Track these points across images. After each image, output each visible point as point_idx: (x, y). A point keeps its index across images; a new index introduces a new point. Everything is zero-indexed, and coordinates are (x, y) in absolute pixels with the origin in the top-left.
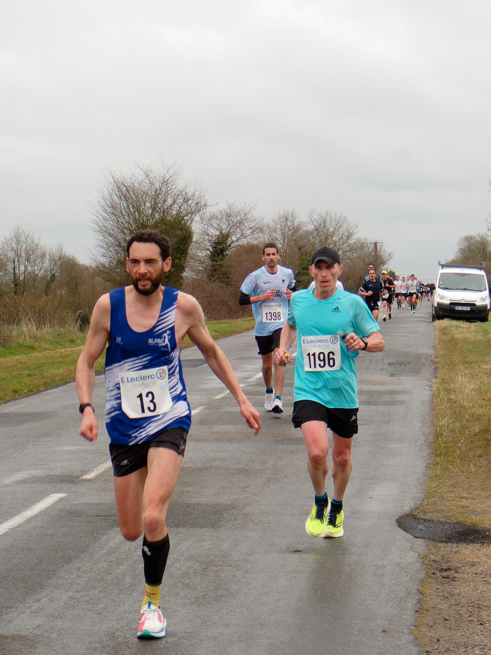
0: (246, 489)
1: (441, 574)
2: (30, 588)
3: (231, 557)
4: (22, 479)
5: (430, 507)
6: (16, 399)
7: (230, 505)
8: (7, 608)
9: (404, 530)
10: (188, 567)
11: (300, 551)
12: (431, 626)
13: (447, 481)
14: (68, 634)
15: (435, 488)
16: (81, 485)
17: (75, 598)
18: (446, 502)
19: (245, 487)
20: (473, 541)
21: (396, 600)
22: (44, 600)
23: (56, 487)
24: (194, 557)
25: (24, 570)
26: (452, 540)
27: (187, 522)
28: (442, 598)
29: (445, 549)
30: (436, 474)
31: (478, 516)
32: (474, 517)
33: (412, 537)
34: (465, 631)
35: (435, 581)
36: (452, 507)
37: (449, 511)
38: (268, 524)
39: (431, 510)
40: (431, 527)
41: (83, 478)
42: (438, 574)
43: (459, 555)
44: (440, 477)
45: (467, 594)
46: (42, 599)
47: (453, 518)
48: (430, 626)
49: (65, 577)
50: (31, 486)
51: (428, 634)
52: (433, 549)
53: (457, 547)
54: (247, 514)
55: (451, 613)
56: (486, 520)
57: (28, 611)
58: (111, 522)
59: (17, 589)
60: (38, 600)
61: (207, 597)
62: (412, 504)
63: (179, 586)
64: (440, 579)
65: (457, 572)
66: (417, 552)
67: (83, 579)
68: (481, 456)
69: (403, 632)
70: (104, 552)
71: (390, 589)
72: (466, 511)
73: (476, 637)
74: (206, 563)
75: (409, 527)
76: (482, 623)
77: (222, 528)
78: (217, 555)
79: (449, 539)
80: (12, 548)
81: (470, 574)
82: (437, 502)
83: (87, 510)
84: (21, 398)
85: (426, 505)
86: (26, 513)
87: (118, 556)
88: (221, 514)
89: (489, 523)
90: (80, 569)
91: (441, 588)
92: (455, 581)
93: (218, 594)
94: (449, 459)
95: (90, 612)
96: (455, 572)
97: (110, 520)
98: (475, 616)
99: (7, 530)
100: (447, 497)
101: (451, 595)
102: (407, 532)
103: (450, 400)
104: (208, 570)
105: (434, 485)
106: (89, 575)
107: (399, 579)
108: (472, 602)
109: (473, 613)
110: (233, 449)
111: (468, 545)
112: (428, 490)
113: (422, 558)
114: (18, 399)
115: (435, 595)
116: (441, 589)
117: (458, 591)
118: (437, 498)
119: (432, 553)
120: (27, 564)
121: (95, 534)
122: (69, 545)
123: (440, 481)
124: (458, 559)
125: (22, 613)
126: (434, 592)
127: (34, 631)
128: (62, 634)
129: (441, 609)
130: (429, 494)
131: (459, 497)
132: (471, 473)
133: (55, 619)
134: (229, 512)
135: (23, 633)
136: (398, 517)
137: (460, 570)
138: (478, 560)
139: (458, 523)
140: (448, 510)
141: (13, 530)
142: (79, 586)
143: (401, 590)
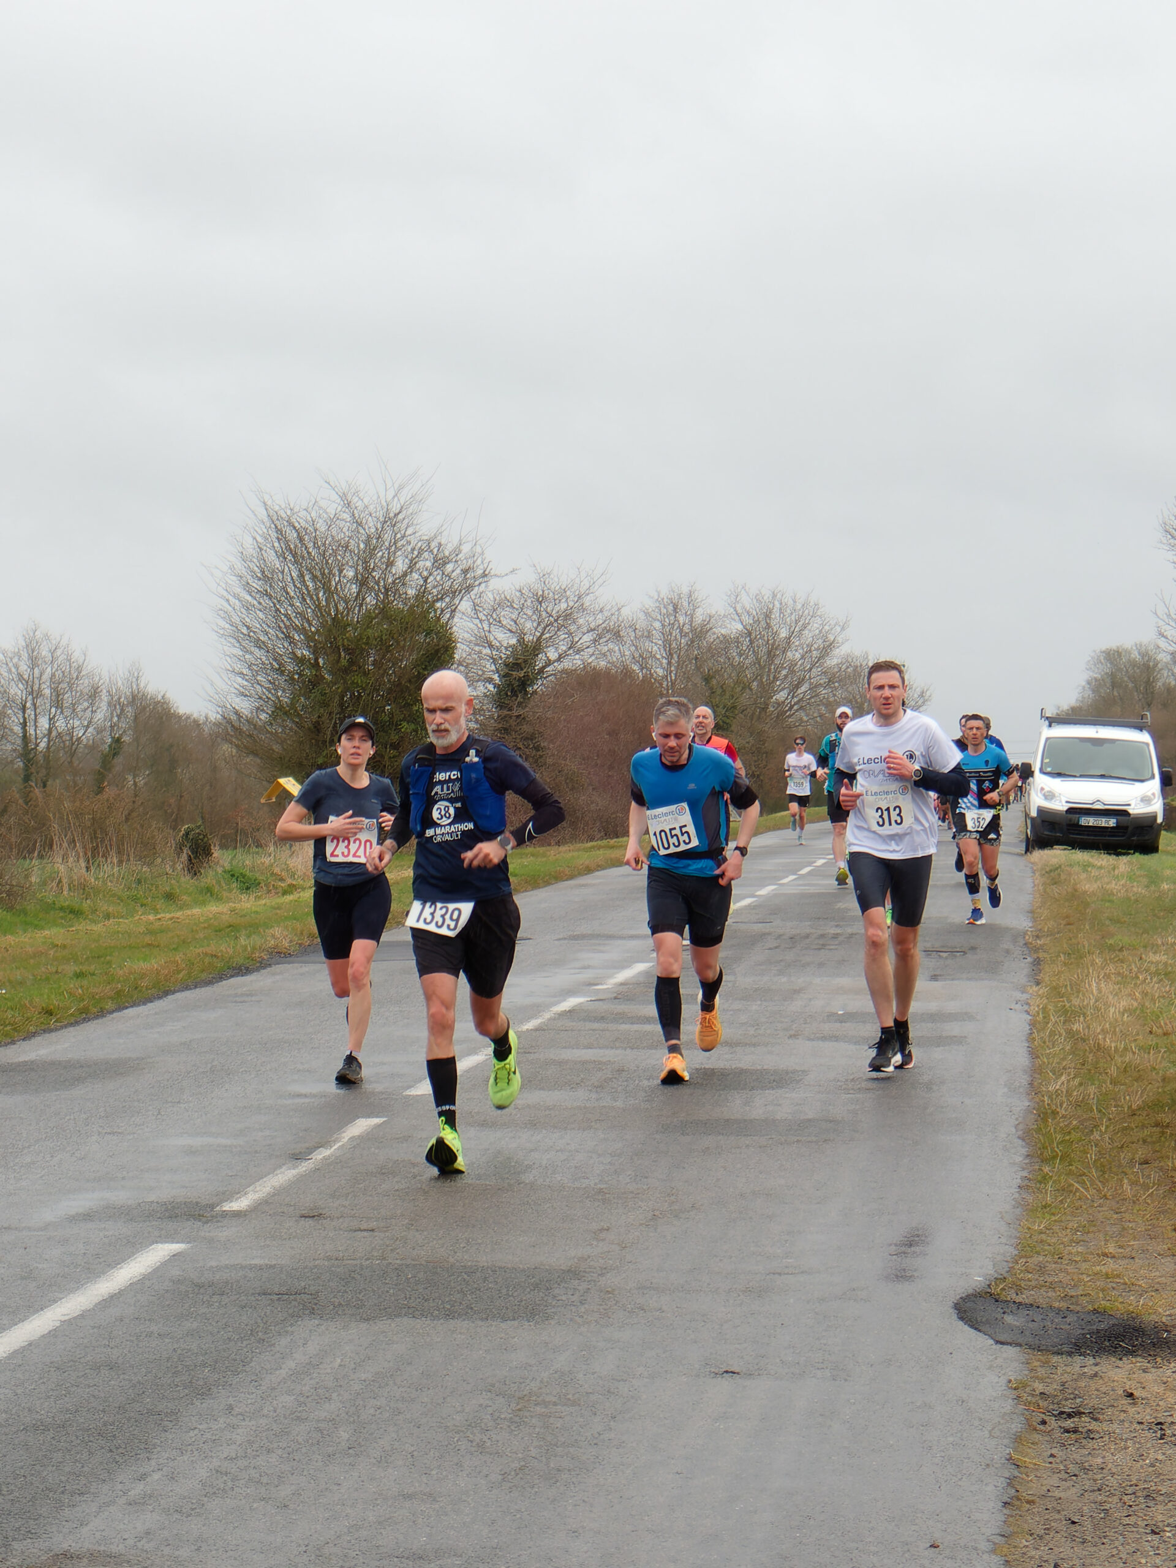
0: (603, 1235)
1: (1059, 1423)
2: (120, 1450)
3: (577, 1386)
4: (81, 1210)
5: (1030, 1276)
6: (51, 1031)
7: (569, 1271)
8: (72, 1494)
9: (972, 1326)
10: (481, 1405)
11: (734, 1373)
12: (1041, 1537)
13: (1069, 1218)
14: (216, 1550)
15: (1041, 1233)
16: (219, 1224)
17: (226, 1474)
18: (1067, 1265)
19: (602, 1230)
20: (1132, 1353)
21: (960, 1480)
22: (156, 1476)
23: (162, 1229)
24: (493, 1385)
25: (104, 1411)
26: (1082, 1350)
27: (472, 1308)
28: (1063, 1475)
29: (1068, 1369)
30: (1044, 1203)
31: (1141, 1295)
32: (1132, 1298)
33: (991, 1342)
34: (1116, 1547)
35: (1046, 1439)
36: (1080, 1276)
37: (1075, 1286)
38: (658, 1313)
39: (1033, 1283)
40: (1033, 1321)
41: (224, 1209)
42: (1053, 1423)
43: (1101, 1381)
44: (1053, 1210)
45: (1119, 1468)
46: (150, 1475)
47: (1084, 1301)
48: (1038, 1535)
49: (199, 1426)
50: (103, 1226)
51: (1034, 1553)
52: (1039, 1369)
53: (1096, 1365)
54: (609, 1289)
55: (1085, 1508)
56: (1160, 1307)
57: (123, 1500)
58: (295, 1307)
59: (91, 1453)
60: (142, 1477)
61: (526, 1471)
62: (990, 1270)
63: (463, 1447)
64: (1057, 1434)
65: (1096, 1420)
66: (1004, 1374)
67: (239, 1431)
68: (1147, 1163)
69: (976, 1549)
70: (283, 1372)
71: (943, 1454)
72: (1114, 1285)
73: (1143, 1561)
74: (519, 1398)
75: (984, 1320)
76: (1157, 1530)
77: (553, 1322)
78: (545, 1380)
79: (1078, 1347)
80: (72, 1363)
81: (1126, 1425)
82: (1047, 1264)
83: (238, 1281)
84: (62, 1028)
85: (1022, 1271)
86: (97, 1286)
87: (318, 1383)
88: (548, 1289)
89: (1168, 1313)
90: (232, 1409)
91: (1061, 1453)
92: (1093, 1439)
93: (552, 1465)
94: (1073, 1168)
95: (263, 1503)
96: (1092, 1418)
97: (293, 1303)
98: (1141, 1515)
99: (58, 1324)
100: (1070, 1253)
101: (1085, 1469)
102: (980, 1331)
103: (1070, 1034)
104: (528, 1414)
105: (1039, 1226)
106: (253, 1422)
107: (965, 1435)
108: (1131, 1486)
109: (1136, 1508)
110: (568, 1144)
111: (1121, 1359)
112: (1025, 1238)
113: (1015, 1389)
114: (56, 1030)
115: (1046, 1468)
116: (1061, 1457)
117: (1099, 1460)
118: (1046, 1255)
119: (1037, 1378)
120: (111, 1399)
121: (260, 1334)
122: (202, 1358)
123: (1053, 1218)
124: (1098, 1390)
125: (107, 1504)
126: (1045, 1462)
127: (138, 1544)
128: (203, 1549)
129: (1060, 1498)
130: (1026, 1247)
131: (1098, 1254)
132: (1123, 1199)
133: (184, 1518)
134: (566, 1285)
135: (114, 1549)
136: (958, 1297)
137: (1103, 1414)
138: (1144, 1394)
139: (1095, 1311)
140: (1073, 1283)
141: (70, 1324)
142: (234, 1447)
143: (969, 1458)
